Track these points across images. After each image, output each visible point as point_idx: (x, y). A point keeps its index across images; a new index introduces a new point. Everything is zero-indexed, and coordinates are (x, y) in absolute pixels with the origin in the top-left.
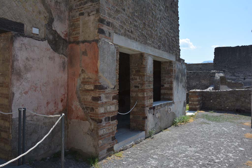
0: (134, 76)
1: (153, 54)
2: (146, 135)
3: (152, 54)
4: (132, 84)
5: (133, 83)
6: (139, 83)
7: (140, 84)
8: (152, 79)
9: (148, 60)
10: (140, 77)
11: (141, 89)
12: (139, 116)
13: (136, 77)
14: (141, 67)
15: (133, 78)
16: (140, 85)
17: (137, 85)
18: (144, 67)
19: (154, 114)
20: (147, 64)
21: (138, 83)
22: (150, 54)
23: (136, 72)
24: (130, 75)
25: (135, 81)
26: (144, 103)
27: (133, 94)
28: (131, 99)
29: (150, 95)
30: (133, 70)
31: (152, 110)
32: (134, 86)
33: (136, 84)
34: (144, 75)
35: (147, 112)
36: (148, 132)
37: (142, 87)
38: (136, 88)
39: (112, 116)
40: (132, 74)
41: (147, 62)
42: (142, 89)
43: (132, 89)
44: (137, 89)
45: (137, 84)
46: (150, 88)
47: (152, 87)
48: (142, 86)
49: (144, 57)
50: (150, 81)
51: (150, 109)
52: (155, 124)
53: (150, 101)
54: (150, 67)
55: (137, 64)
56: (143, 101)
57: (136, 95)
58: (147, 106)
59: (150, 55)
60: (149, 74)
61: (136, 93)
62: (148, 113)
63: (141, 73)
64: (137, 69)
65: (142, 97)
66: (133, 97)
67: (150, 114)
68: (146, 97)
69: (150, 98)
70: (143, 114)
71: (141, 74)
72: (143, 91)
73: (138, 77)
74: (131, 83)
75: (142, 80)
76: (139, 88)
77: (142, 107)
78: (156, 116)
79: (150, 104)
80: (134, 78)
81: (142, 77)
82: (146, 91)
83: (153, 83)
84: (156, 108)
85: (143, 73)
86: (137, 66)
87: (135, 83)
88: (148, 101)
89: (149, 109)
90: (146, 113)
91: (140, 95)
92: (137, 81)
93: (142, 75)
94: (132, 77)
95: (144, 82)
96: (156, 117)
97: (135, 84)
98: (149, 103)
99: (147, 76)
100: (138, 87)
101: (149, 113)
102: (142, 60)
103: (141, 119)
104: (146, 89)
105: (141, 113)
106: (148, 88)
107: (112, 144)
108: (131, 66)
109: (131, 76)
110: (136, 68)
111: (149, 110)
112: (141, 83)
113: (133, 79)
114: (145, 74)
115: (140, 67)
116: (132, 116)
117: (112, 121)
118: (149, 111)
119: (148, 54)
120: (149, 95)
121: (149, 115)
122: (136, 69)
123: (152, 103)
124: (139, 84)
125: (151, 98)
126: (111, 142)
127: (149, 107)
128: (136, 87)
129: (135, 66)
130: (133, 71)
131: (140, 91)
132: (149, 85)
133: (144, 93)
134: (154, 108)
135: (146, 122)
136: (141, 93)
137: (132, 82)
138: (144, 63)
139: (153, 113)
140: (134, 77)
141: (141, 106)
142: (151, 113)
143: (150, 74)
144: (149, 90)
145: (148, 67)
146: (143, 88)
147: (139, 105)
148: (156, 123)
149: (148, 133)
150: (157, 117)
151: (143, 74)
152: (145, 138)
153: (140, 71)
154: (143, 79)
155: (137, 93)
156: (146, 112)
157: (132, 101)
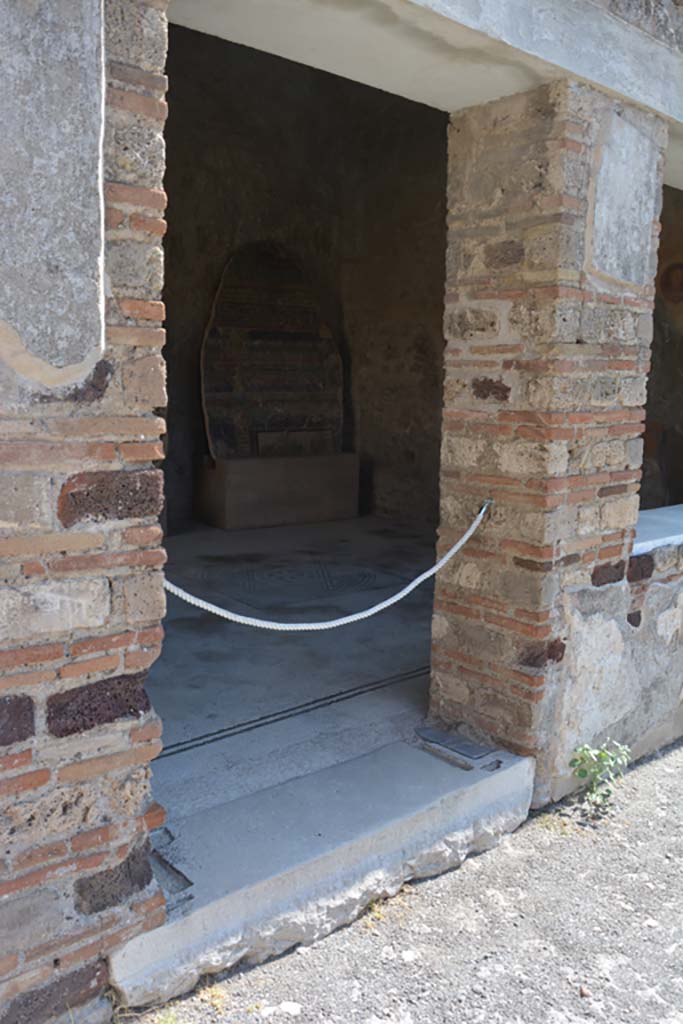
0: (473, 296)
1: (659, 108)
2: (546, 788)
3: (654, 101)
4: (458, 365)
5: (465, 355)
6: (509, 356)
7: (519, 366)
8: (637, 329)
9: (605, 154)
10: (523, 309)
11: (525, 407)
12: (496, 628)
13: (485, 305)
14: (536, 212)
15: (469, 315)
16: (513, 370)
17: (495, 378)
18: (557, 217)
19: (634, 619)
20: (587, 192)
21: (500, 358)
22: (632, 105)
23: (488, 265)
24: (449, 289)
25: (480, 339)
26: (542, 531)
27: (458, 452)
28: (443, 487)
29: (614, 468)
30: (470, 245)
31: (624, 584)
32: (467, 381)
33: (486, 364)
34: (552, 290)
35: (569, 603)
36: (562, 759)
37: (527, 393)
38: (485, 397)
39: (70, 683)
40: (464, 282)
41: (589, 174)
42: (528, 415)
43: (459, 403)
44: (490, 407)
45: (493, 364)
46: (608, 404)
47: (635, 395)
48: (532, 387)
49: (564, 124)
50: (612, 349)
51: (601, 576)
52: (645, 690)
53: (600, 514)
54: (620, 225)
55: (499, 193)
56: (530, 518)
57: (479, 460)
58: (570, 560)
59: (629, 112)
60: (612, 282)
61: (481, 444)
62: (576, 618)
63: (531, 266)
64: (503, 236)
65: (530, 483)
66: (456, 474)
67: (597, 618)
68: (566, 483)
69: (604, 492)
70: (524, 620)
71: (530, 276)
72: (536, 427)
73: (502, 309)
74: (448, 357)
75: (539, 332)
76: (505, 398)
77: (519, 562)
78: (660, 632)
79: (604, 538)
80: (477, 313)
81: (532, 307)
82: (566, 434)
83: (644, 366)
84: (662, 569)
85: (542, 267)
86: (498, 213)
87: (477, 357)
88: (588, 513)
89: (585, 581)
90: (555, 613)
91: (513, 460)
92: (494, 342)
93: (536, 285)
94: (459, 303)
95: (551, 345)
96: (661, 640)
97: (475, 363)
98: (591, 536)
99: (584, 296)
100: (502, 392)
101: (585, 614)
102: (545, 149)
103: (511, 654)
104: (571, 414)
105: (511, 612)
106: (594, 402)
107: (76, 946)
108: (453, 212)
109: (456, 297)
110: (495, 230)
111: (583, 592)
112: (524, 359)
113: (464, 328)
114: (566, 276)
115: (524, 215)
116: (446, 624)
117: (60, 731)
118: (593, 595)
119: (608, 96)
120: (599, 463)
121: (584, 629)
122: (493, 241)
123: (623, 534)
124: (507, 365)
125: (623, 489)
126: (67, 927)
127: (592, 566)
128: (486, 389)
129: (484, 209)
130: (469, 258)
131: (515, 426)
132: (602, 382)
133: (543, 450)
134: (641, 568)
135: (549, 689)
136: (520, 447)
137: (456, 351)
138: (559, 178)
139: (624, 612)
140: (474, 304)
141: (512, 553)
142: (612, 615)
143: (622, 287)
144: (601, 418)
145: (603, 216)
146: (535, 399)
147: (505, 543)
148: (654, 685)
149: (565, 772)
150: (670, 634)
151: (544, 276)
152: (524, 817)
153: (521, 252)
154: (544, 320)
155: (490, 444)
156: (560, 607)
157: (448, 504)
